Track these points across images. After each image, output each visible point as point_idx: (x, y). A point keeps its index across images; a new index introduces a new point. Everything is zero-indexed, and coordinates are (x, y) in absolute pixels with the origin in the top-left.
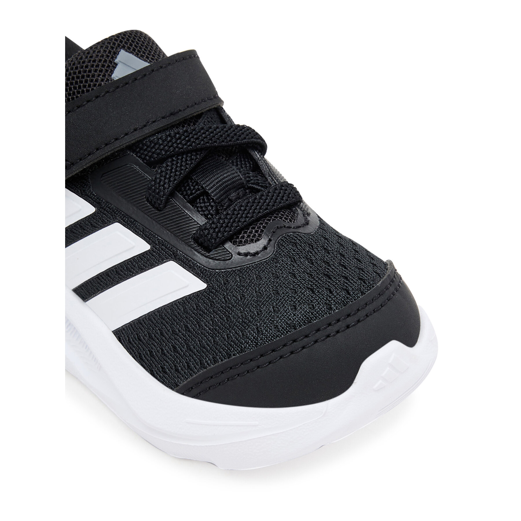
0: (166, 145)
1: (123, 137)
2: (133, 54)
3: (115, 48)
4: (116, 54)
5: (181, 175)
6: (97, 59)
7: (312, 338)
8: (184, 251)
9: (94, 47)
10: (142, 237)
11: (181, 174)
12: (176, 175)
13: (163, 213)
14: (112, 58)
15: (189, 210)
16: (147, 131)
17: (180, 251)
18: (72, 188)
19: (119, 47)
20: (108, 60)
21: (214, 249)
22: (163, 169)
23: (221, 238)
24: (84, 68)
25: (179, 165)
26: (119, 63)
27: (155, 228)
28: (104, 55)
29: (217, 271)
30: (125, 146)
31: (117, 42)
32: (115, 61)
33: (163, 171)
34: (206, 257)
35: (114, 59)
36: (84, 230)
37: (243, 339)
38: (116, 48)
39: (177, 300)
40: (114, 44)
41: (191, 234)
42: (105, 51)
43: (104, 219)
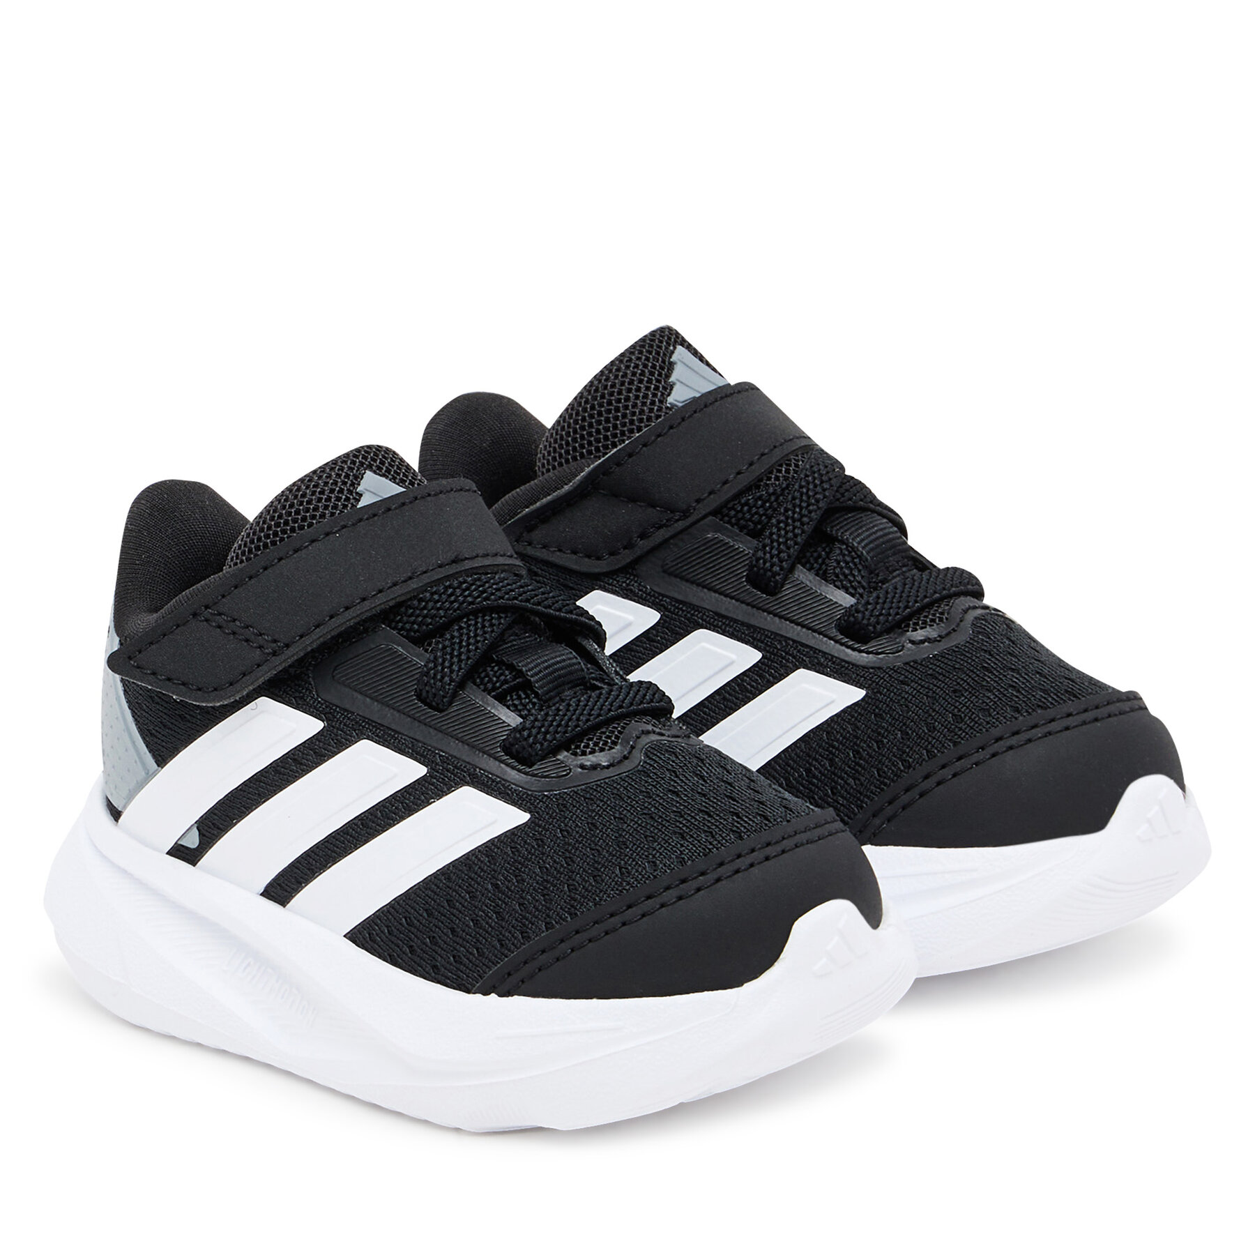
0: (446, 601)
1: (374, 595)
2: (387, 477)
3: (356, 468)
4: (359, 477)
5: (478, 651)
6: (327, 488)
7: (711, 877)
8: (487, 768)
9: (319, 470)
10: (411, 757)
11: (477, 648)
12: (469, 651)
13: (447, 715)
14: (353, 484)
15: (494, 707)
16: (414, 585)
17: (480, 769)
18: (277, 696)
19: (363, 466)
20: (345, 488)
21: (539, 761)
22: (447, 643)
23: (551, 742)
24: (305, 504)
25: (472, 635)
26: (364, 493)
27: (434, 739)
28: (337, 481)
29: (546, 793)
30: (378, 609)
31: (358, 458)
32: (358, 490)
33: (447, 647)
34: (526, 773)
35: (356, 486)
36: (301, 764)
37: (597, 888)
38: (358, 469)
39: (476, 848)
40: (354, 463)
41: (499, 741)
42: (339, 475)
43: (339, 738)
